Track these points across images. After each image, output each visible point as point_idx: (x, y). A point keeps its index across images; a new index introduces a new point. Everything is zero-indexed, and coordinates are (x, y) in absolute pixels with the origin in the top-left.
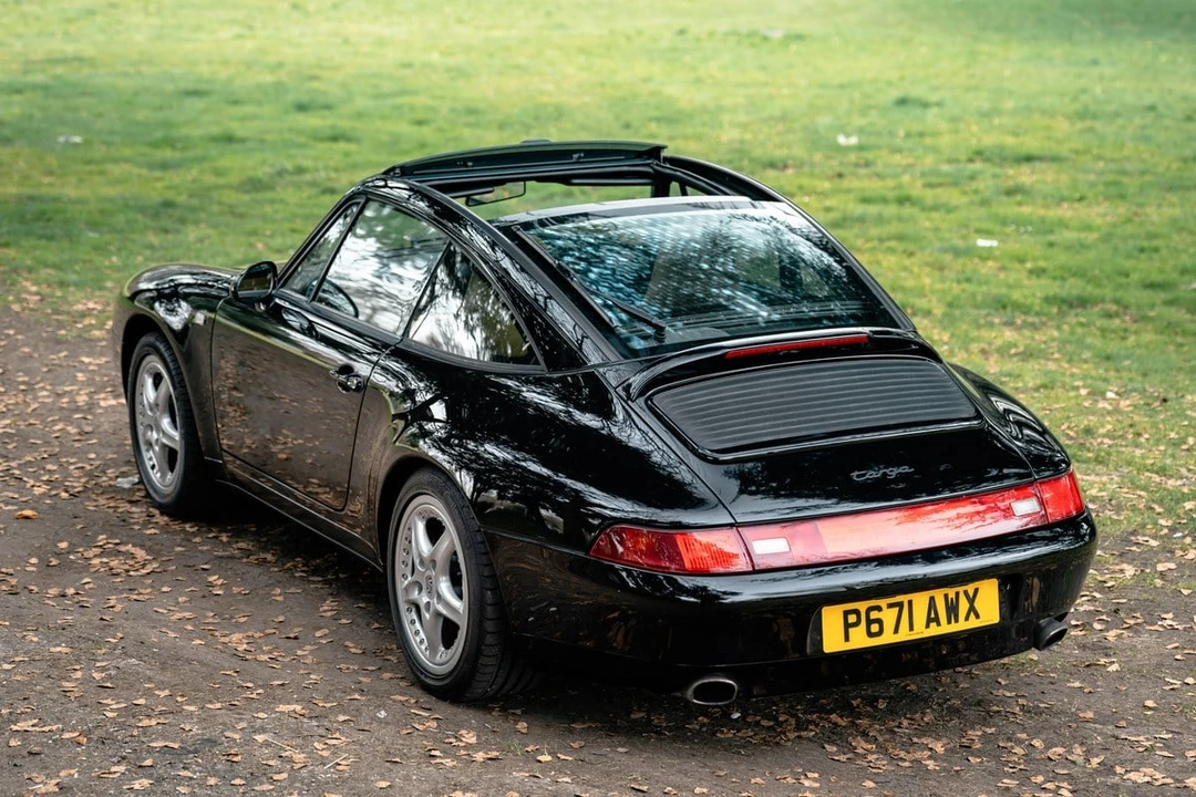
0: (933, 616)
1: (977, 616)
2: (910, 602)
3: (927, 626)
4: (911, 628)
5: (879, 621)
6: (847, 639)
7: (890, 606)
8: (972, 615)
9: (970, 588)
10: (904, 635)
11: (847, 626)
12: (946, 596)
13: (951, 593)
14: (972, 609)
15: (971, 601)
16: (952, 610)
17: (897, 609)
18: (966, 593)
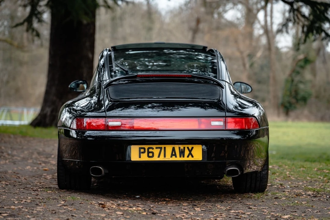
0: (174, 153)
1: (192, 157)
2: (165, 148)
3: (171, 157)
4: (165, 156)
5: (153, 153)
6: (140, 157)
7: (157, 148)
8: (190, 156)
9: (190, 147)
10: (162, 158)
11: (140, 153)
12: (179, 148)
13: (182, 147)
14: (190, 154)
15: (190, 151)
16: (182, 153)
17: (159, 150)
18: (188, 148)
